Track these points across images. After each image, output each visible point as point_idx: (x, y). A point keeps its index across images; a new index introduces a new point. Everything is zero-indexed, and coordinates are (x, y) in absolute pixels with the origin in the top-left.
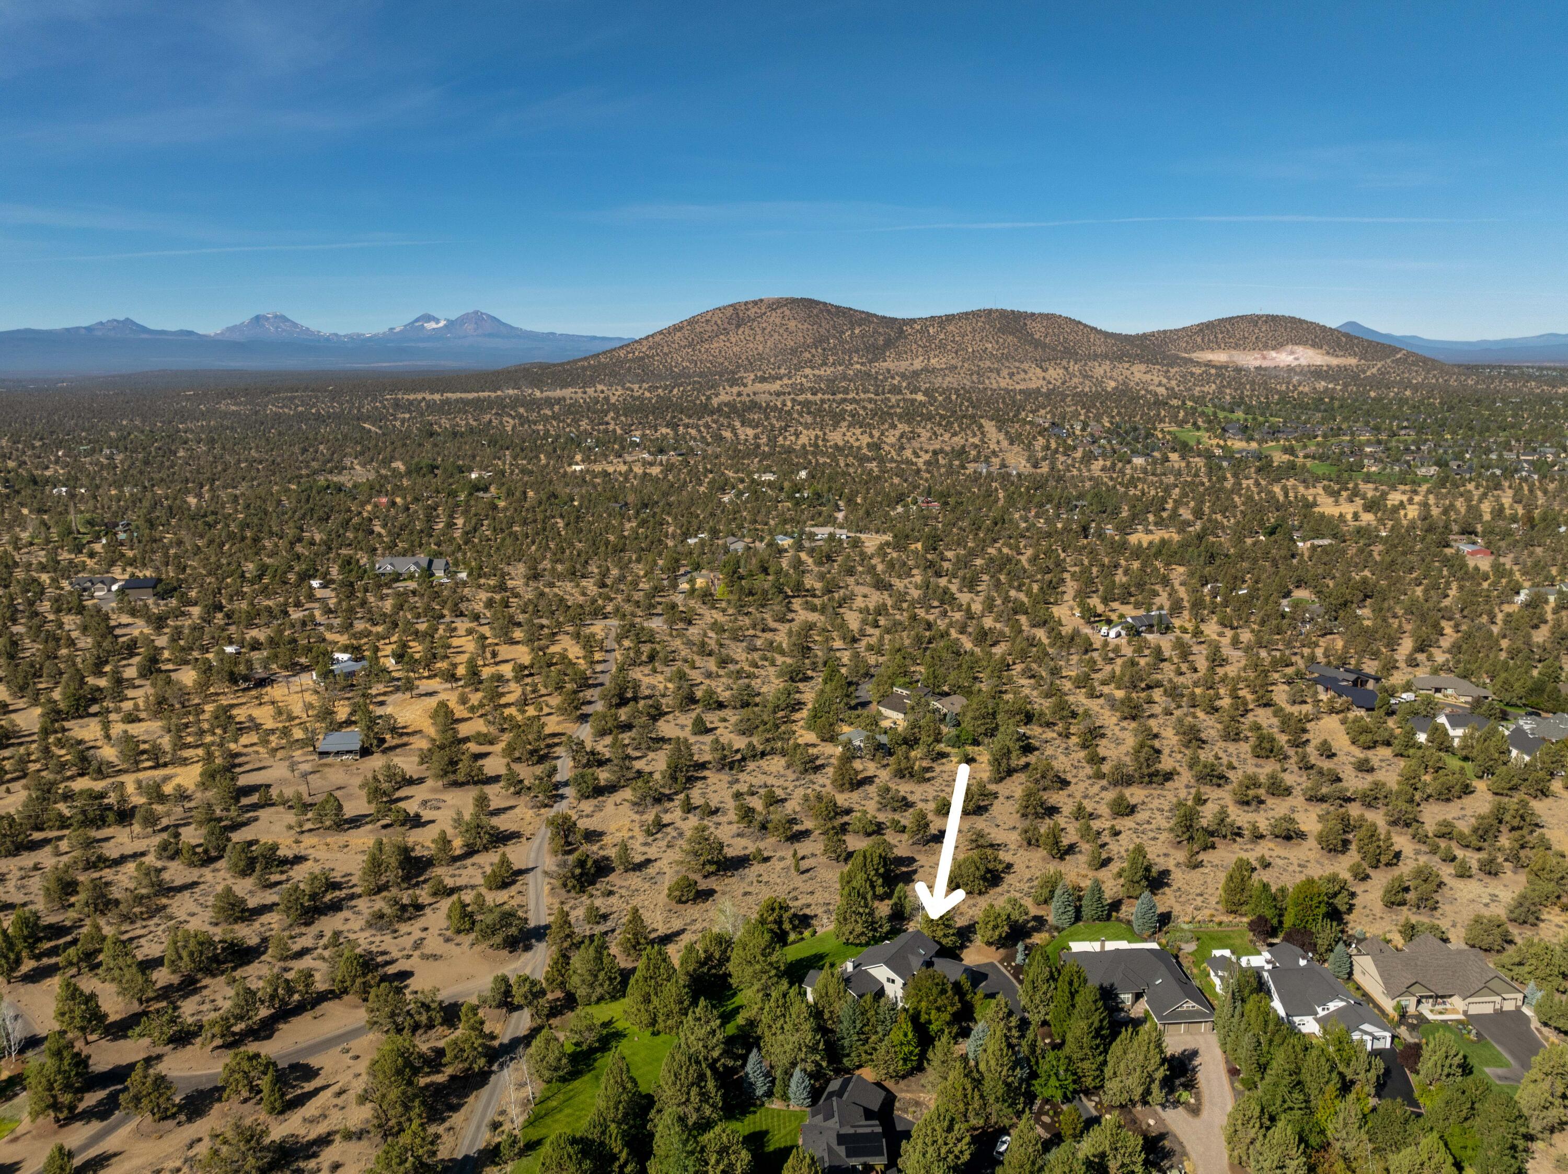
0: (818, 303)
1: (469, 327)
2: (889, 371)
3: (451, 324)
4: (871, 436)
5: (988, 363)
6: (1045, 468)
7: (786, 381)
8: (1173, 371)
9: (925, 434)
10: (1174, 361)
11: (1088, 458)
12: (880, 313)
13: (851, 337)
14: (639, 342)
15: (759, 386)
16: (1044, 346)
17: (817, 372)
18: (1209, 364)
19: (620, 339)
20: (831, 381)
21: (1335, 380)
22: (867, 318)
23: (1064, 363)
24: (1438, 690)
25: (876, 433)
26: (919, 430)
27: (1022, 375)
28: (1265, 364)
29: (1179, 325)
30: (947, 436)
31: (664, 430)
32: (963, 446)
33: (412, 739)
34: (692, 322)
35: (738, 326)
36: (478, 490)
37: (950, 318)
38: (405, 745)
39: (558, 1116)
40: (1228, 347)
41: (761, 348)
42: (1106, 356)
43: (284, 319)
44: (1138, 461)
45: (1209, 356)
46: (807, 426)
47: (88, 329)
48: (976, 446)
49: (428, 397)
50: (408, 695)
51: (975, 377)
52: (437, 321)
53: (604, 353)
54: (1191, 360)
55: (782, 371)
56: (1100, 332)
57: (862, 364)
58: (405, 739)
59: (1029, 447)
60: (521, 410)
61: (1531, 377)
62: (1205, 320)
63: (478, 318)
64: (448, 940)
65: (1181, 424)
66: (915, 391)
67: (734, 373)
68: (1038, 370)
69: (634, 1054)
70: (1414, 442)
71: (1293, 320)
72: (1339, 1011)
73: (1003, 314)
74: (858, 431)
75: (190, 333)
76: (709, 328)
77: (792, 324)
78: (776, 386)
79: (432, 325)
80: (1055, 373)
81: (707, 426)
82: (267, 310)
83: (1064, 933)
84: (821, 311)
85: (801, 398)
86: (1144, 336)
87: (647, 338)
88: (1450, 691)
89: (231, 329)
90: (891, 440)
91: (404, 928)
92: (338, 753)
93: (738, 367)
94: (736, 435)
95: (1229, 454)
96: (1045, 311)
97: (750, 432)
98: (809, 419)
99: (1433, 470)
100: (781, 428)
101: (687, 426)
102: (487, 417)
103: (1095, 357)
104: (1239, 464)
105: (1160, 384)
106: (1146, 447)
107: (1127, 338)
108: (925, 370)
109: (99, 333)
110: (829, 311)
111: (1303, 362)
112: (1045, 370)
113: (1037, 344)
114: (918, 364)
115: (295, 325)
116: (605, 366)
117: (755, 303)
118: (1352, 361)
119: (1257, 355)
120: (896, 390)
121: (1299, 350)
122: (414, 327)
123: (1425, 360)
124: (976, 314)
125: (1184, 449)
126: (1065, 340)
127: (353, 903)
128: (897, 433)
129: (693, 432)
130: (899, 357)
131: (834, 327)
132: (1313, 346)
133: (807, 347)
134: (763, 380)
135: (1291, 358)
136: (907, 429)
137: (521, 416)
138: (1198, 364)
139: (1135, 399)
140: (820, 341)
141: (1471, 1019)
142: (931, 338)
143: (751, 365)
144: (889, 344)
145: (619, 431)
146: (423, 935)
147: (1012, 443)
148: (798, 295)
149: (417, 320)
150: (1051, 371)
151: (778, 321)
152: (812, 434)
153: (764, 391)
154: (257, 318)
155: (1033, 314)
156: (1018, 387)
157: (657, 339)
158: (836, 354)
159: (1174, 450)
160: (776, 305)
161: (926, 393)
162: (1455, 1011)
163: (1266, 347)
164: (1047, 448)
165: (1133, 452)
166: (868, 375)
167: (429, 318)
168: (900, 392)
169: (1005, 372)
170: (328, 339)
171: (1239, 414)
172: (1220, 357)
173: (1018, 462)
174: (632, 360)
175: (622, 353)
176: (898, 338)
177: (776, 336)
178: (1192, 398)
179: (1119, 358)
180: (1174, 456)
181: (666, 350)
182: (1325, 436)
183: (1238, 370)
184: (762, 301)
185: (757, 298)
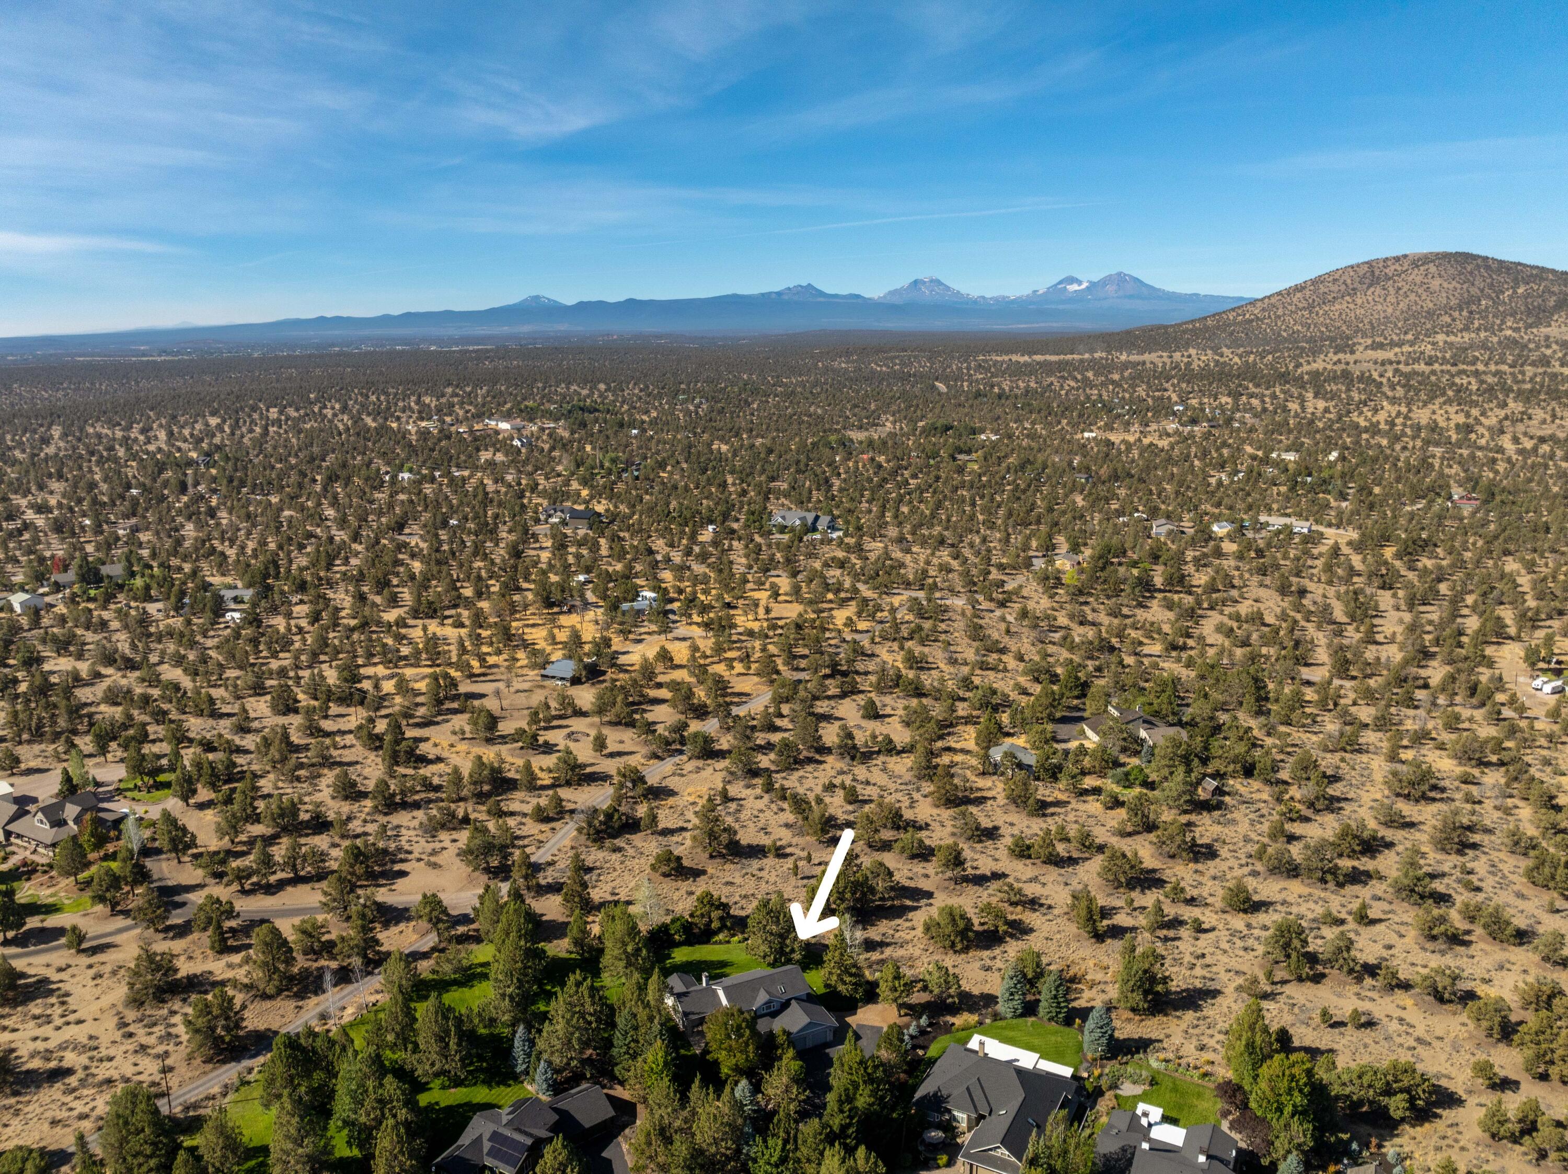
0: (1475, 257)
1: (1110, 289)
2: (1547, 338)
3: (1093, 285)
4: (1468, 415)
7: (1406, 348)
9: (1540, 416)
13: (1511, 297)
14: (1253, 302)
15: (1368, 354)
17: (1452, 339)
19: (1241, 299)
20: (1462, 349)
22: (1541, 273)
25: (1476, 413)
26: (1535, 411)
34: (1318, 281)
35: (1369, 286)
36: (961, 452)
41: (1390, 310)
43: (939, 282)
46: (1394, 401)
47: (779, 294)
49: (1014, 358)
52: (1080, 283)
53: (1215, 314)
55: (1409, 337)
57: (1516, 330)
60: (1090, 374)
63: (1121, 279)
67: (1348, 338)
74: (1454, 409)
75: (858, 296)
76: (1335, 288)
77: (1435, 284)
78: (1389, 354)
79: (1075, 287)
81: (1274, 396)
82: (924, 274)
84: (1478, 266)
85: (1409, 368)
87: (1262, 300)
89: (892, 293)
90: (1492, 421)
93: (1356, 332)
94: (1302, 407)
98: (1400, 392)
100: (1360, 402)
101: (1251, 396)
102: (1049, 380)
109: (786, 297)
110: (1488, 268)
115: (948, 288)
116: (1207, 329)
117: (1397, 259)
120: (1542, 361)
122: (1057, 289)
128: (1504, 413)
129: (1255, 402)
131: (1491, 286)
133: (1448, 310)
134: (1378, 346)
136: (1520, 409)
137: (1085, 380)
140: (1467, 302)
143: (1371, 330)
144: (1561, 305)
148: (1452, 249)
149: (1060, 282)
151: (1418, 279)
152: (1394, 410)
153: (1369, 360)
154: (916, 282)
157: (1273, 300)
158: (1485, 318)
160: (1423, 260)
166: (1516, 342)
167: (1072, 280)
170: (975, 302)
174: (1240, 323)
177: (1413, 297)
181: (1280, 312)
184: (1405, 256)
185: (1399, 253)
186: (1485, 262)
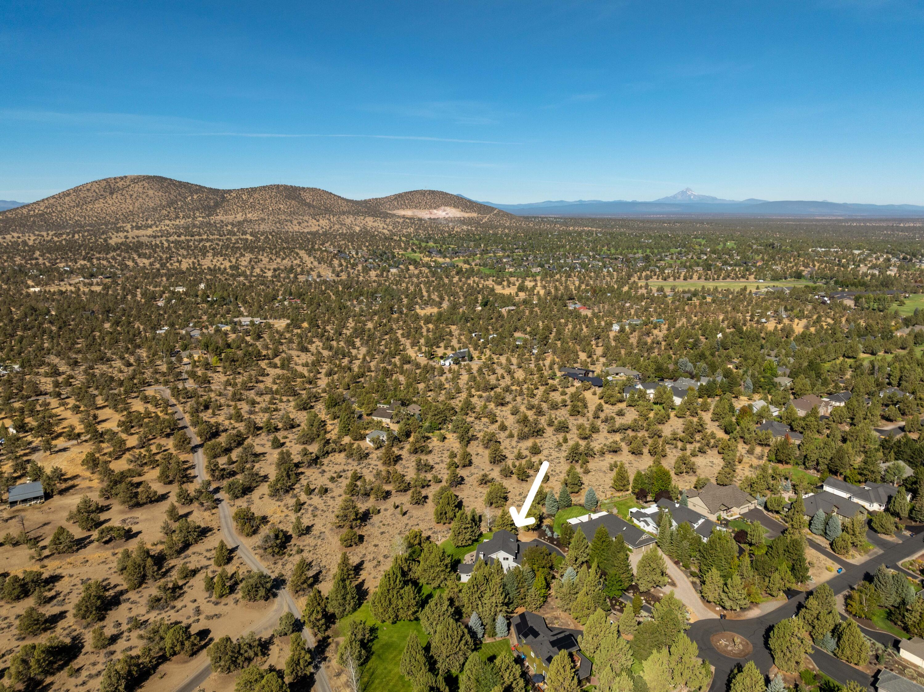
0: (166, 179)
2: (222, 221)
4: (230, 261)
5: (284, 217)
6: (344, 276)
7: (154, 228)
8: (388, 220)
9: (265, 260)
10: (386, 216)
11: (366, 270)
12: (208, 186)
13: (192, 200)
15: (137, 232)
16: (313, 207)
17: (173, 222)
18: (404, 217)
19: (14, 202)
20: (186, 228)
21: (470, 224)
22: (200, 189)
23: (327, 216)
24: (617, 374)
25: (234, 261)
26: (260, 257)
27: (306, 224)
28: (433, 217)
29: (383, 195)
30: (279, 260)
31: (83, 262)
32: (292, 266)
33: (76, 482)
34: (77, 190)
35: (112, 193)
37: (254, 190)
38: (73, 486)
39: (374, 686)
40: (411, 207)
41: (131, 207)
42: (349, 213)
44: (394, 271)
45: (402, 212)
46: (184, 257)
48: (300, 266)
50: (48, 453)
51: (278, 225)
53: (10, 211)
54: (394, 215)
55: (149, 222)
56: (343, 199)
57: (203, 217)
58: (70, 483)
59: (331, 265)
61: (557, 223)
62: (397, 193)
64: (217, 604)
65: (406, 249)
66: (244, 233)
67: (115, 224)
68: (314, 221)
69: (391, 637)
70: (524, 256)
71: (442, 193)
72: (703, 523)
73: (286, 187)
74: (221, 259)
76: (90, 194)
77: (151, 192)
78: (149, 232)
80: (324, 222)
83: (556, 516)
84: (169, 184)
85: (171, 239)
86: (366, 202)
87: (43, 200)
88: (622, 374)
90: (244, 263)
91: (179, 604)
92: (25, 501)
93: (117, 219)
94: (136, 263)
95: (438, 265)
96: (311, 186)
97: (147, 262)
98: (184, 252)
99: (539, 269)
100: (167, 258)
103: (344, 213)
104: (446, 270)
105: (384, 228)
106: (395, 262)
107: (357, 203)
108: (245, 220)
110: (174, 184)
111: (451, 215)
112: (318, 221)
113: (309, 205)
114: (240, 217)
116: (14, 220)
117: (122, 178)
118: (474, 215)
119: (427, 211)
120: (231, 233)
121: (448, 209)
123: (507, 214)
124: (271, 187)
125: (415, 263)
126: (325, 203)
127: (125, 597)
128: (248, 259)
129: (105, 263)
130: (226, 213)
131: (180, 195)
132: (455, 207)
133: (163, 207)
134: (138, 228)
135: (444, 213)
136: (251, 256)
138: (399, 217)
139: (373, 236)
140: (171, 203)
141: (744, 515)
142: (245, 202)
143: (126, 219)
144: (217, 205)
145: (48, 264)
146: (196, 605)
147: (320, 263)
148: (152, 174)
150: (321, 221)
151: (140, 190)
152: (190, 261)
153: (145, 235)
155: (304, 188)
156: (306, 231)
157: (52, 201)
158: (184, 211)
159: (410, 264)
160: (137, 180)
161: (252, 234)
162: (736, 514)
163: (431, 207)
164: (341, 265)
165: (389, 266)
166: (209, 223)
168: (235, 234)
169: (295, 222)
171: (431, 244)
172: (409, 213)
173: (328, 275)
174: (34, 216)
175: (25, 211)
176: (223, 202)
177: (140, 200)
178: (404, 235)
179: (357, 213)
180: (411, 267)
181: (59, 208)
182: (482, 254)
183: (420, 220)
184: (126, 177)
185: (122, 175)
186: (171, 182)
